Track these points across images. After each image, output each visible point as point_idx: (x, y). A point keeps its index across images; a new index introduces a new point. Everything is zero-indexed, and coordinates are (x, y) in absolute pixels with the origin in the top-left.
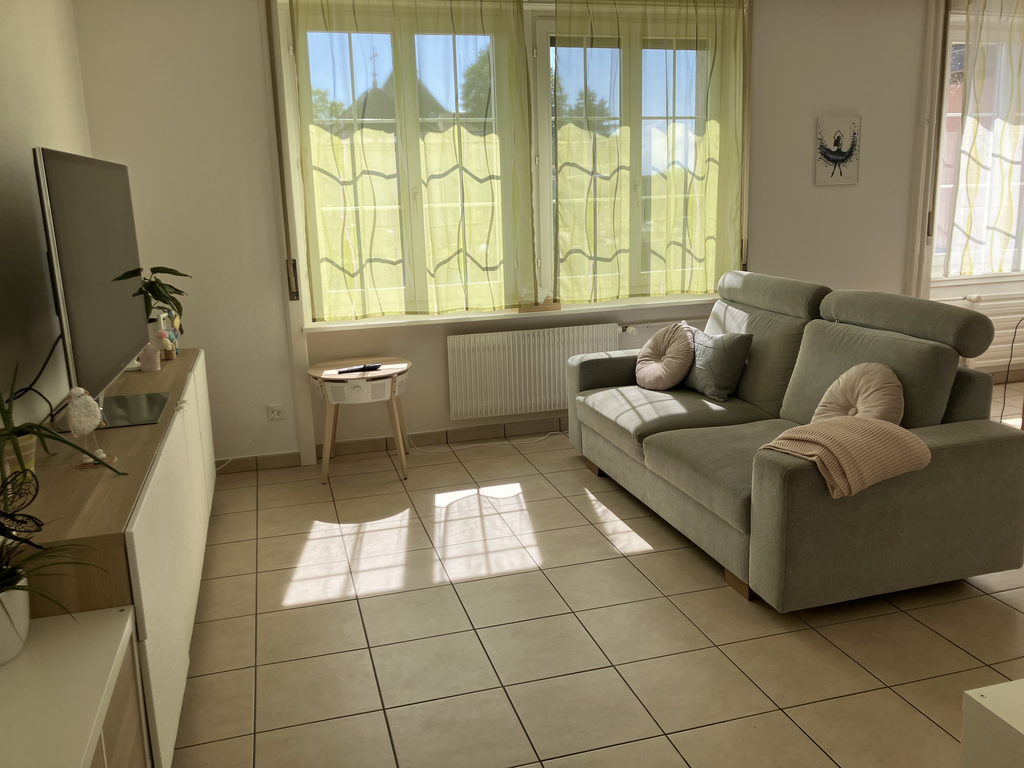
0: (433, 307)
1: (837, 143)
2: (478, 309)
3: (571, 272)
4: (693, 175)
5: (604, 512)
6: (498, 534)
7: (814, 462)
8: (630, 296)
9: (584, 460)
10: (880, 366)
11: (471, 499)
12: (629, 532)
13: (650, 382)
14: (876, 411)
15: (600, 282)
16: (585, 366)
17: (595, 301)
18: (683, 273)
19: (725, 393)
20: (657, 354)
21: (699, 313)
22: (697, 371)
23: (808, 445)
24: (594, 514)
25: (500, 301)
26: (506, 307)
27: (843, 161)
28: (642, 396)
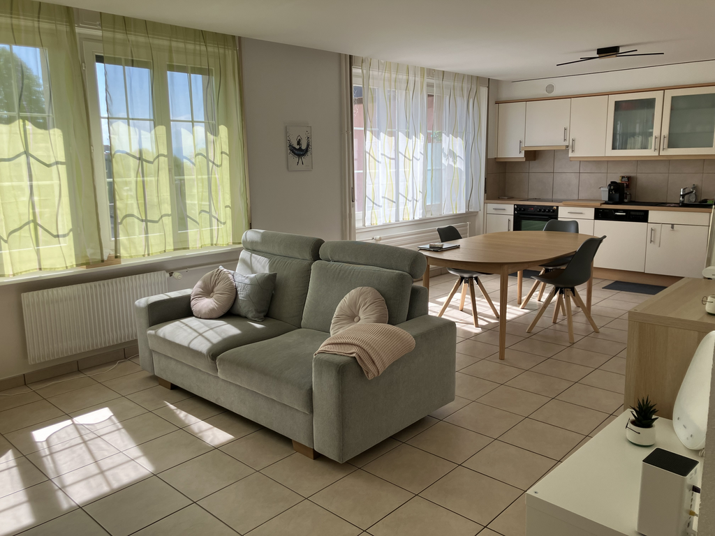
0: (8, 270)
1: (299, 143)
2: (51, 269)
3: (127, 234)
4: (213, 163)
5: (186, 416)
6: (106, 454)
7: (354, 358)
8: (175, 250)
9: (155, 379)
10: (370, 288)
11: (68, 429)
12: (211, 428)
13: (205, 313)
14: (373, 318)
15: (152, 241)
16: (152, 307)
17: (149, 255)
18: (211, 230)
19: (262, 315)
20: (207, 292)
21: (230, 258)
22: (240, 302)
23: (347, 347)
24: (179, 420)
25: (72, 261)
26: (77, 265)
27: (303, 155)
28: (203, 325)
